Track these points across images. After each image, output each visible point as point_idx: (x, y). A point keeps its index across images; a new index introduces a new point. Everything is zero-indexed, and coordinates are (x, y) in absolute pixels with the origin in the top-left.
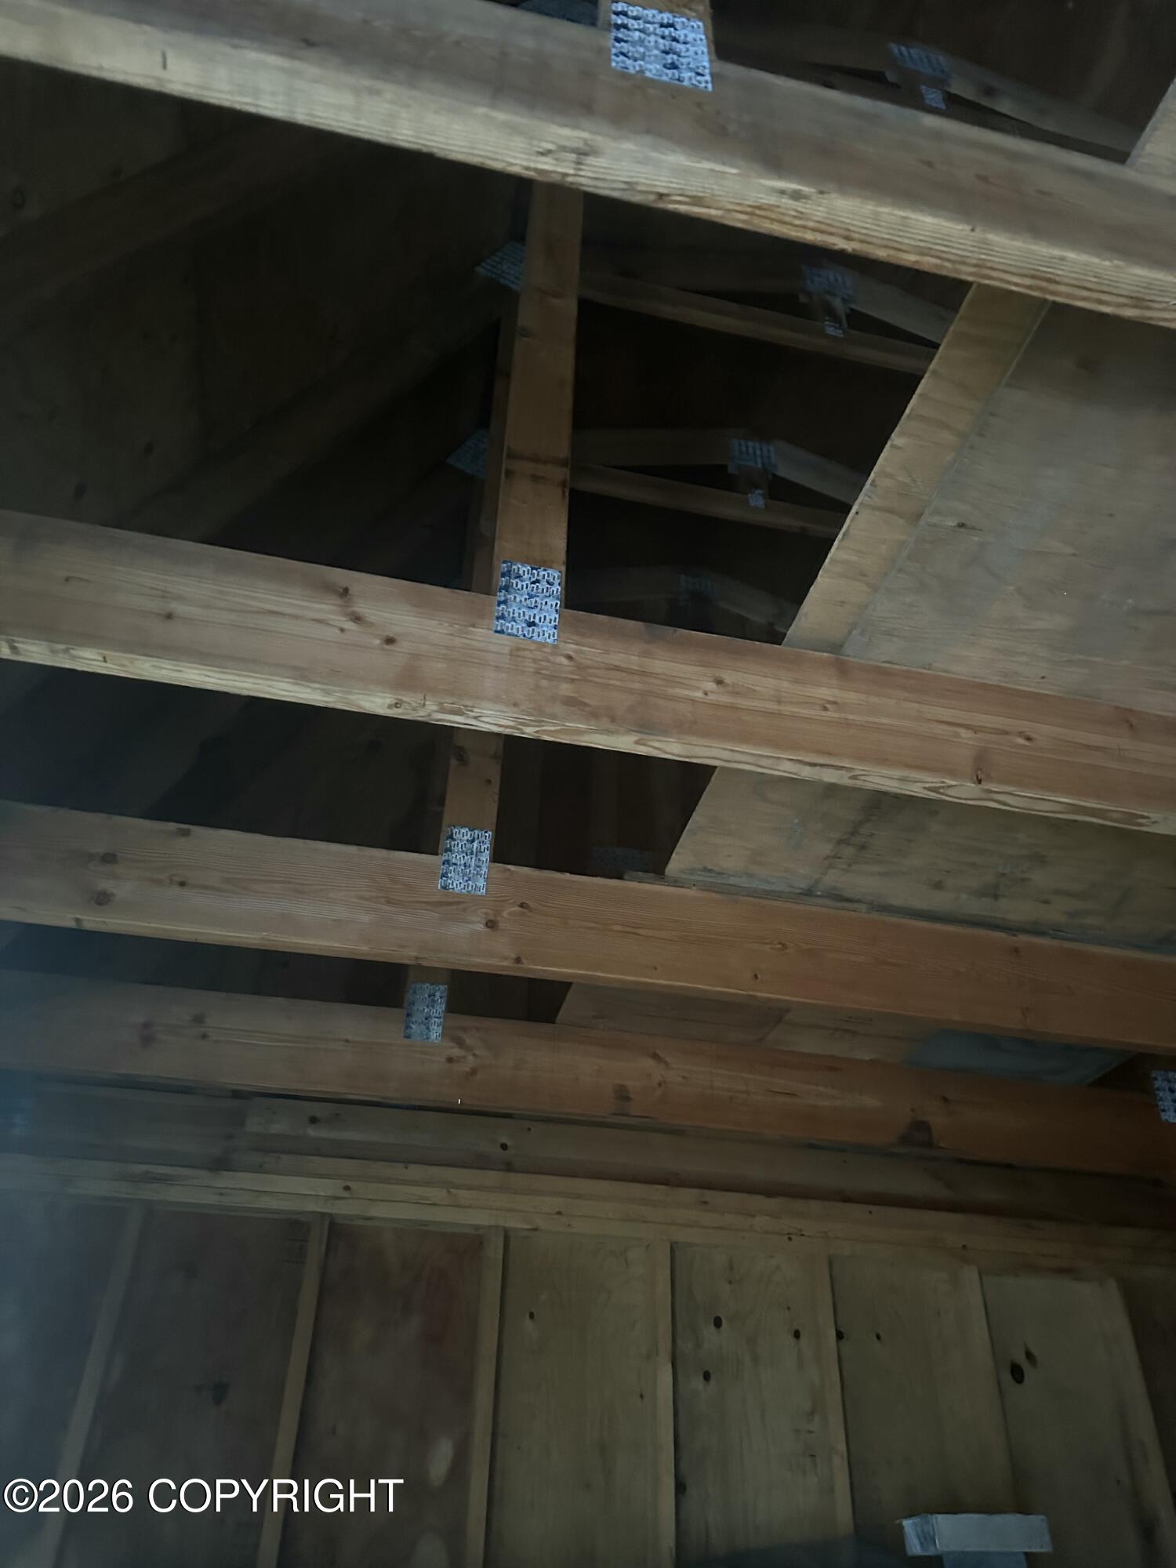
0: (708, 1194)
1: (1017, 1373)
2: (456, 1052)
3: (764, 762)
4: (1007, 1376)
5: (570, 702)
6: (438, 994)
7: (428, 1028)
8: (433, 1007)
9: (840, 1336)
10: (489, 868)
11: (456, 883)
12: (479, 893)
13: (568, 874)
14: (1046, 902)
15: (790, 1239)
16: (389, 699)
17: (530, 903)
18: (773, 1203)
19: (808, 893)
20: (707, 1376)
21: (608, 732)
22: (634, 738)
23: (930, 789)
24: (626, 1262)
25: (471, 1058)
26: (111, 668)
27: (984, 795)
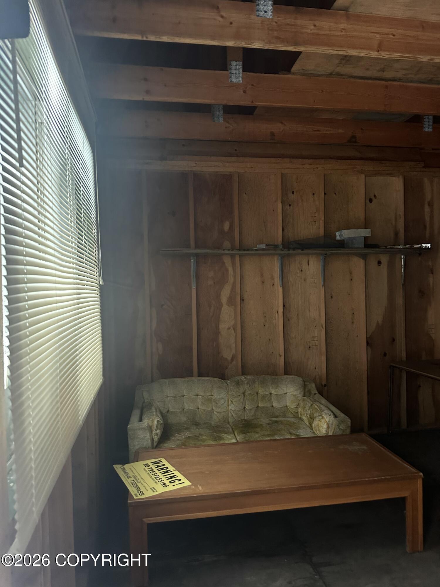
0: (292, 160)
1: (371, 201)
2: (227, 125)
3: (325, 51)
4: (368, 201)
5: (277, 38)
6: (220, 108)
7: (219, 119)
8: (219, 112)
9: (325, 194)
10: (242, 74)
11: (234, 80)
12: (240, 82)
13: (264, 74)
14: (397, 72)
15: (314, 170)
16: (234, 43)
17: (254, 84)
18: (310, 161)
19: (331, 74)
20: (290, 205)
21: (286, 46)
22: (293, 47)
23: (366, 54)
24: (269, 179)
25: (231, 127)
26: (169, 41)
27: (379, 55)
